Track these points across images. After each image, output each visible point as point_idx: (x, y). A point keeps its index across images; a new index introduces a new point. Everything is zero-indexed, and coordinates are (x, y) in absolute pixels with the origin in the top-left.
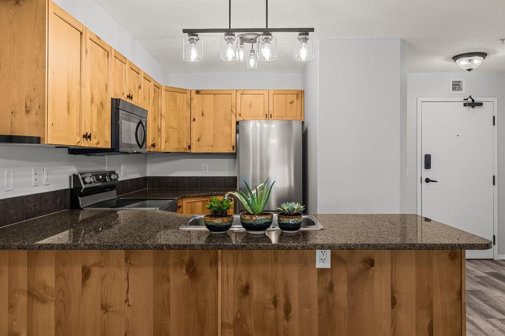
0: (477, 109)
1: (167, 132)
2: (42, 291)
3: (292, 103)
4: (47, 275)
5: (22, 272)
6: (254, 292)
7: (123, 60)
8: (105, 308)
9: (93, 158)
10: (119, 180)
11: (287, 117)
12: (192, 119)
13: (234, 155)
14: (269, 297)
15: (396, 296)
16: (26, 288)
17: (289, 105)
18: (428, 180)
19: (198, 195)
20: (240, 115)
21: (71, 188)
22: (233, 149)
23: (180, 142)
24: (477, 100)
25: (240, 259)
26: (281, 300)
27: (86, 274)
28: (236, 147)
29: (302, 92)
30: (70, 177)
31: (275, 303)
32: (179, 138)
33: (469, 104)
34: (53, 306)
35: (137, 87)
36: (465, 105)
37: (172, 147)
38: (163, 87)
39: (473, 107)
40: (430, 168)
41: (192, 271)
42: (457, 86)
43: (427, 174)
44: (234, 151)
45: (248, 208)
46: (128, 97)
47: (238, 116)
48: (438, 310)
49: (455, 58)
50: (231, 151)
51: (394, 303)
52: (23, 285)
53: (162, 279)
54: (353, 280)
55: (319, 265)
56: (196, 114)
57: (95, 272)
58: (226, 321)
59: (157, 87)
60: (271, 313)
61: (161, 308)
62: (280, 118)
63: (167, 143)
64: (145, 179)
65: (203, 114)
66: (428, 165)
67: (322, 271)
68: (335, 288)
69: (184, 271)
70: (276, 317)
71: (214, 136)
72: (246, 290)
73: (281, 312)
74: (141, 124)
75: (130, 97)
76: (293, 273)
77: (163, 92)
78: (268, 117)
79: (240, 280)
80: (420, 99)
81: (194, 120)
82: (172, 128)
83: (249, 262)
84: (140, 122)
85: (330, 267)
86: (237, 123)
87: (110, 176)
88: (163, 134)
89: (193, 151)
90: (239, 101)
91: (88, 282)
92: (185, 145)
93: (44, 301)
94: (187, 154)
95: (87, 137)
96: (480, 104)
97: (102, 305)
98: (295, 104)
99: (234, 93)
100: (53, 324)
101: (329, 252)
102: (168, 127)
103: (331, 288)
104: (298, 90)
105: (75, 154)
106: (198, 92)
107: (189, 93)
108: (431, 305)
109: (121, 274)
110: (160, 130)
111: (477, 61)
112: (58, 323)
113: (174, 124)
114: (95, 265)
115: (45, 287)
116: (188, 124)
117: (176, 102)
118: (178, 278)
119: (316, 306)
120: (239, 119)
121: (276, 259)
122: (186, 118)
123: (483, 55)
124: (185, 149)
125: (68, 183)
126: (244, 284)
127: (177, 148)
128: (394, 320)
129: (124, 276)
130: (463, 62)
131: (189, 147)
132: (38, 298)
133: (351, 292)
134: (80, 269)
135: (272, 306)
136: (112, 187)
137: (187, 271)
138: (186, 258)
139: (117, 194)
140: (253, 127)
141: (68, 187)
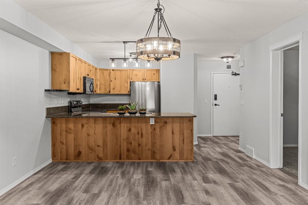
0: (237, 76)
1: (100, 86)
2: (70, 131)
3: (154, 74)
4: (71, 126)
5: (64, 126)
6: (132, 131)
7: (85, 63)
8: (88, 135)
9: (75, 96)
10: (83, 104)
11: (152, 80)
12: (111, 81)
13: (129, 95)
14: (136, 132)
15: (173, 131)
16: (65, 130)
17: (153, 75)
18: (216, 105)
19: (114, 110)
20: (132, 79)
21: (69, 106)
22: (129, 92)
23: (105, 89)
24: (237, 73)
25: (128, 122)
26: (140, 133)
27: (83, 126)
28: (130, 91)
29: (159, 70)
30: (68, 102)
31: (138, 133)
32: (105, 88)
33: (234, 74)
34: (73, 135)
35: (90, 71)
36: (232, 75)
37: (102, 92)
38: (98, 69)
39: (236, 75)
40: (217, 100)
41: (114, 125)
42: (229, 67)
43: (215, 102)
44: (129, 93)
45: (130, 109)
46: (87, 75)
47: (131, 79)
48: (185, 135)
49: (222, 58)
50: (128, 93)
51: (173, 133)
52: (64, 129)
53: (105, 127)
54: (161, 127)
55: (151, 123)
56: (112, 79)
57: (85, 126)
58: (124, 138)
59: (96, 69)
60: (137, 136)
61: (105, 135)
62: (149, 80)
63: (100, 90)
64: (90, 104)
65: (115, 79)
66: (216, 99)
67: (152, 125)
68: (156, 129)
69: (111, 125)
70: (139, 137)
71: (120, 87)
72: (130, 130)
73: (140, 135)
74: (92, 84)
75: (88, 75)
76: (143, 126)
77: (98, 71)
78: (144, 80)
79: (128, 127)
80: (212, 73)
81: (112, 81)
82: (102, 84)
83: (130, 122)
84: (92, 83)
85: (154, 124)
86: (130, 82)
87: (80, 102)
88: (98, 87)
89: (111, 93)
90: (131, 74)
91: (83, 128)
92: (108, 91)
93: (70, 133)
94: (109, 94)
95: (78, 89)
96: (239, 74)
97: (87, 134)
98: (156, 75)
99: (129, 71)
100: (73, 139)
101: (154, 119)
102: (101, 84)
103: (155, 129)
104: (157, 69)
105: (70, 94)
106: (113, 70)
107: (109, 70)
108: (184, 134)
109: (93, 126)
110: (97, 85)
111: (230, 59)
112: (75, 139)
113: (103, 83)
114: (85, 124)
115: (71, 130)
116: (109, 83)
117: (103, 74)
118: (110, 127)
119: (150, 134)
120: (131, 81)
121: (138, 122)
122: (108, 80)
123: (233, 57)
124: (108, 92)
125: (68, 104)
126: (129, 128)
127: (104, 92)
128: (173, 138)
129: (94, 127)
130: (225, 60)
131: (110, 92)
132: (68, 132)
133: (160, 130)
134: (81, 125)
135: (137, 134)
136: (80, 106)
137: (112, 125)
138: (112, 122)
139: (82, 109)
140: (138, 84)
141: (67, 105)
